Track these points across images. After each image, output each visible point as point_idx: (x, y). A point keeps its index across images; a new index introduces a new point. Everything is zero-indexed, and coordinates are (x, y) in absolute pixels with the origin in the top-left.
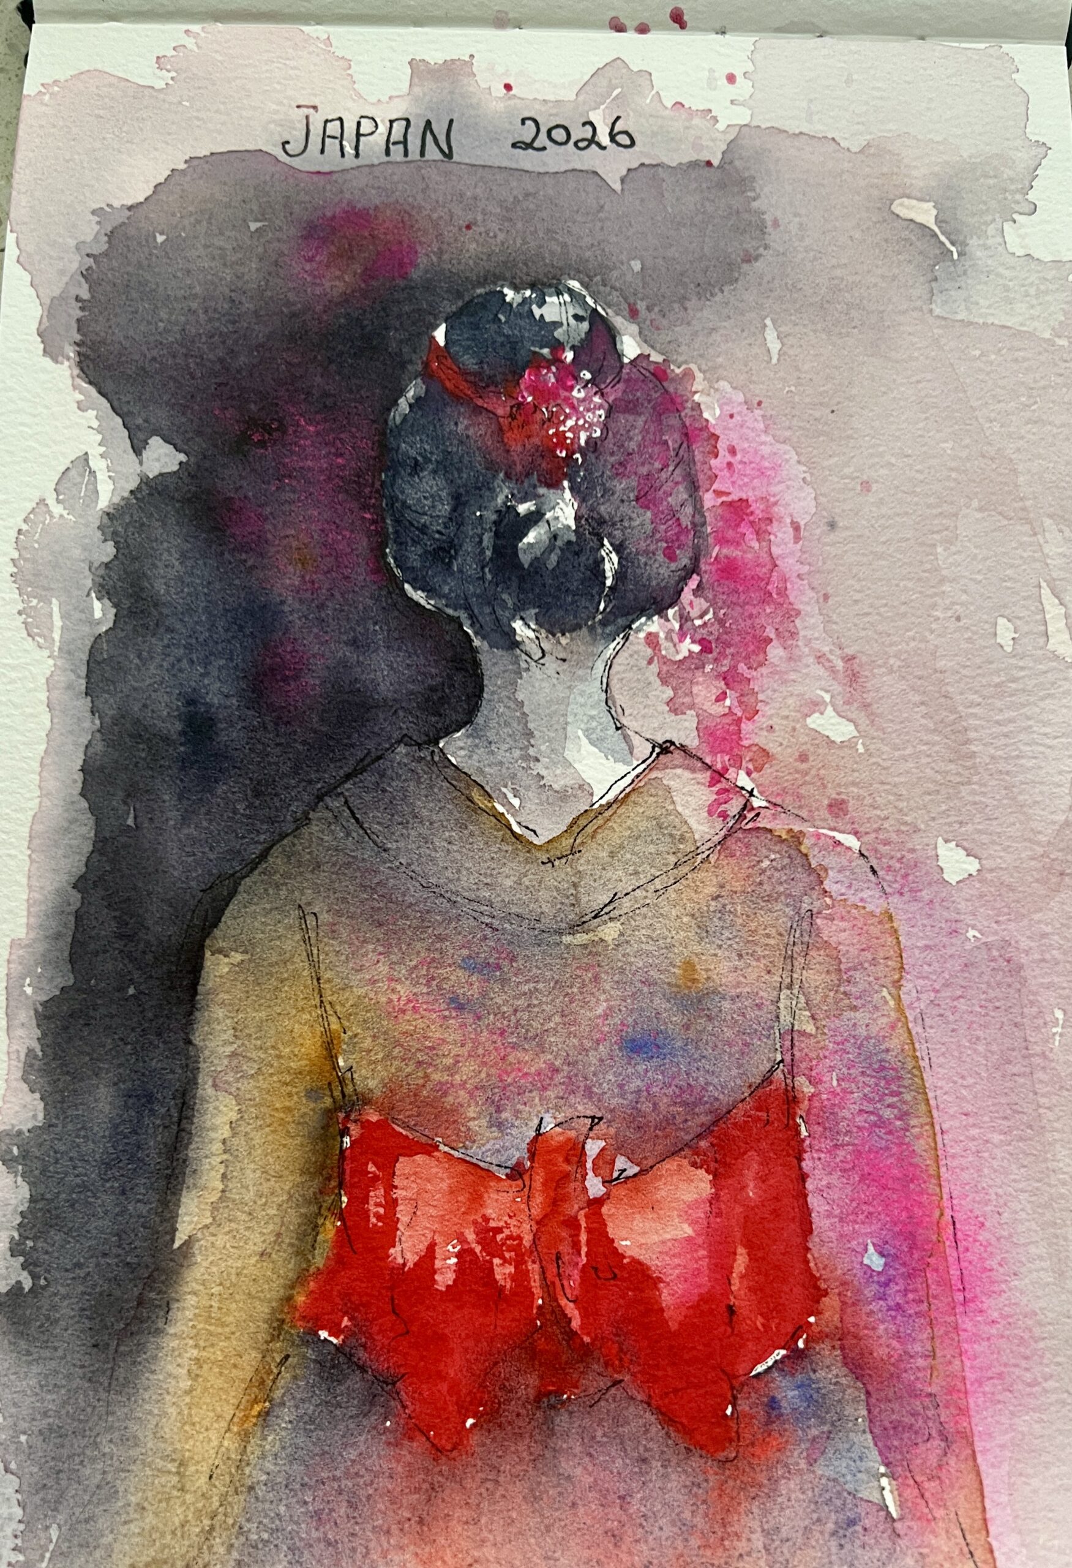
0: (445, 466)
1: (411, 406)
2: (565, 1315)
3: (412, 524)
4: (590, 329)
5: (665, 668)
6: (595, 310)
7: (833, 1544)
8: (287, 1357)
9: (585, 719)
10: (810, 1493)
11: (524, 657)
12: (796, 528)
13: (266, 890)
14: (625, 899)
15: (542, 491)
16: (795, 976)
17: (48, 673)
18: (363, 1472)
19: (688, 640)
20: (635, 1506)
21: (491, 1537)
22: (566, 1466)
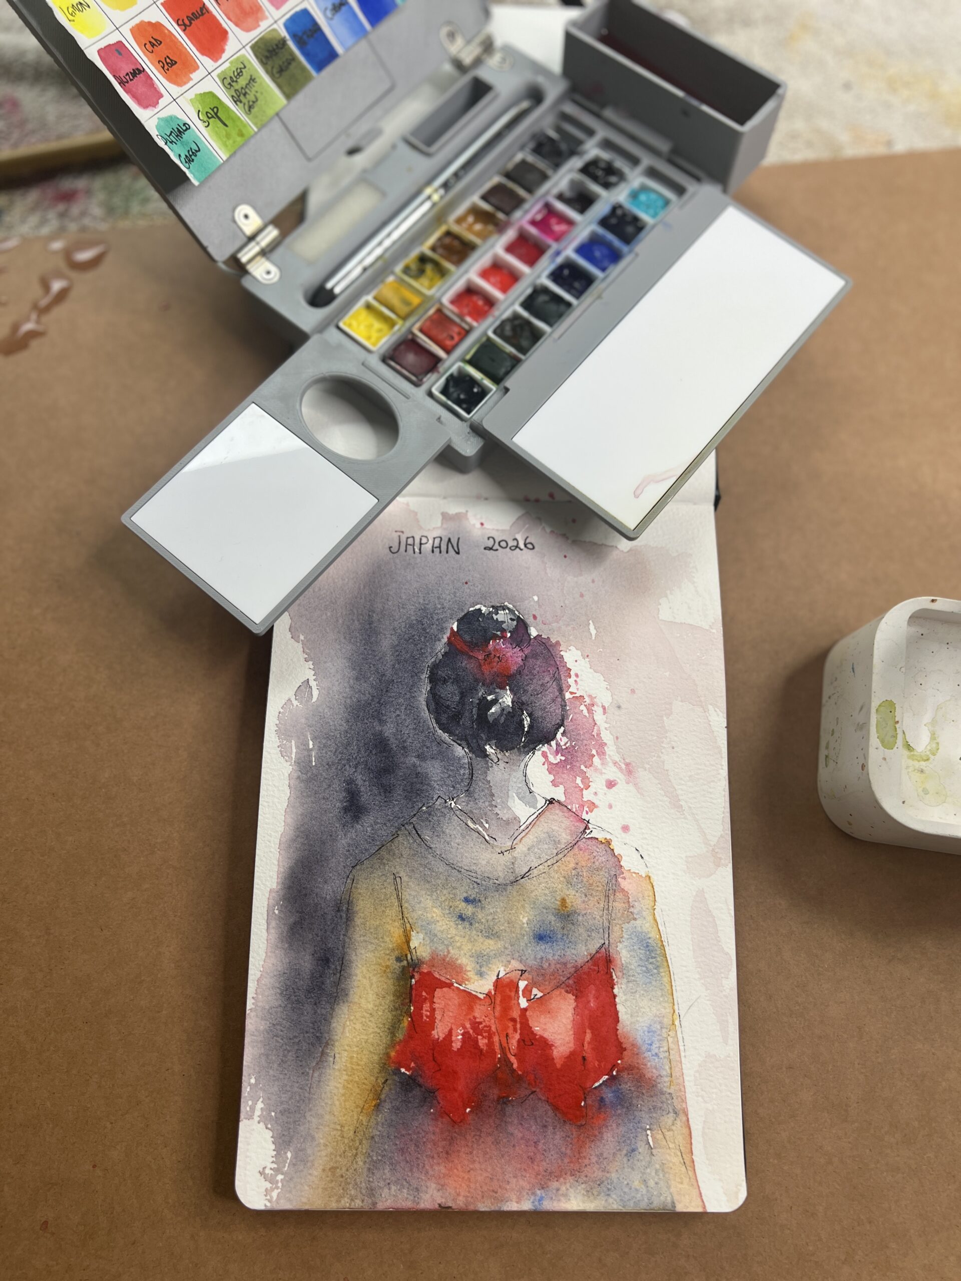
0: (457, 681)
1: (442, 655)
2: (510, 1062)
3: (443, 705)
4: (517, 624)
5: (550, 766)
6: (519, 617)
7: (625, 1160)
8: (387, 1080)
9: (517, 788)
10: (616, 1138)
11: (490, 761)
12: (604, 708)
13: (379, 867)
14: (535, 870)
15: (497, 690)
16: (610, 904)
17: (289, 772)
18: (421, 1131)
19: (560, 755)
20: (541, 1146)
21: (478, 1159)
22: (511, 1129)
